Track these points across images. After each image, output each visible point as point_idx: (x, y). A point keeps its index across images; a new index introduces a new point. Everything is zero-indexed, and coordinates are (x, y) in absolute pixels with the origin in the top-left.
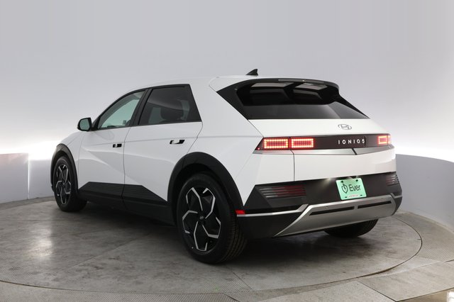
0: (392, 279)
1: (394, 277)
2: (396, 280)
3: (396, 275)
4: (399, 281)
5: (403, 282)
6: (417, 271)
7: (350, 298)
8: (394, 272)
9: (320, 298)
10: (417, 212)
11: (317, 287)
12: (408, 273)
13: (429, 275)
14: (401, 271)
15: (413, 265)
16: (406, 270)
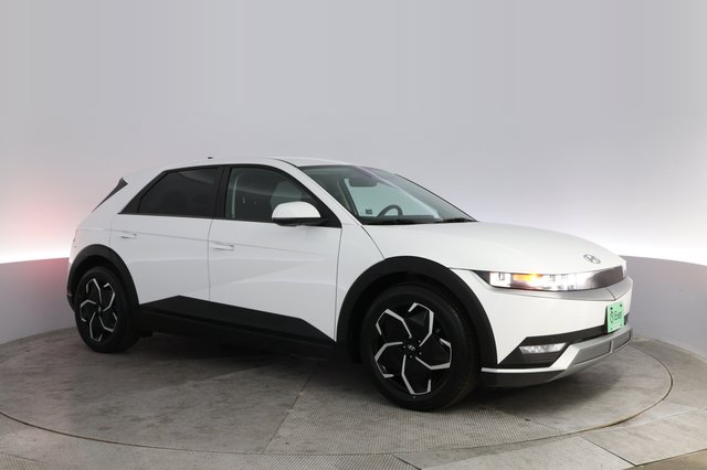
0: (630, 434)
1: (633, 431)
2: (636, 435)
3: (635, 428)
4: (640, 436)
5: (646, 438)
6: (666, 422)
7: (571, 461)
8: (634, 424)
9: (528, 461)
10: (664, 339)
11: (523, 444)
12: (652, 425)
13: (683, 428)
14: (644, 423)
15: (661, 414)
16: (649, 421)
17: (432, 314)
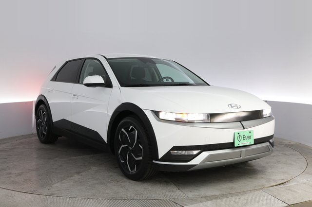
0: (287, 189)
1: (288, 188)
2: (290, 190)
3: (289, 186)
5: (294, 191)
6: (304, 183)
7: (257, 202)
8: (288, 185)
9: (236, 203)
10: (303, 143)
11: (234, 194)
12: (297, 185)
14: (293, 184)
15: (301, 180)
16: (296, 183)
17: (136, 131)
